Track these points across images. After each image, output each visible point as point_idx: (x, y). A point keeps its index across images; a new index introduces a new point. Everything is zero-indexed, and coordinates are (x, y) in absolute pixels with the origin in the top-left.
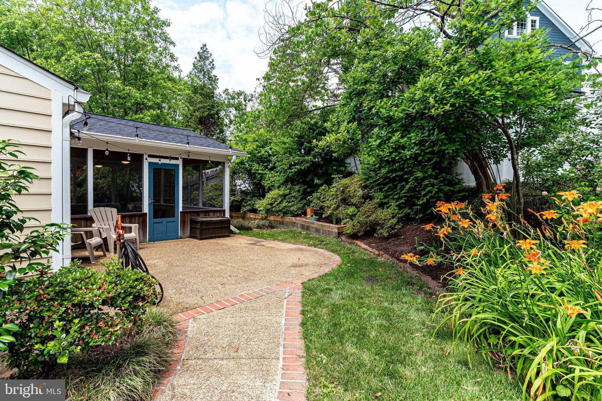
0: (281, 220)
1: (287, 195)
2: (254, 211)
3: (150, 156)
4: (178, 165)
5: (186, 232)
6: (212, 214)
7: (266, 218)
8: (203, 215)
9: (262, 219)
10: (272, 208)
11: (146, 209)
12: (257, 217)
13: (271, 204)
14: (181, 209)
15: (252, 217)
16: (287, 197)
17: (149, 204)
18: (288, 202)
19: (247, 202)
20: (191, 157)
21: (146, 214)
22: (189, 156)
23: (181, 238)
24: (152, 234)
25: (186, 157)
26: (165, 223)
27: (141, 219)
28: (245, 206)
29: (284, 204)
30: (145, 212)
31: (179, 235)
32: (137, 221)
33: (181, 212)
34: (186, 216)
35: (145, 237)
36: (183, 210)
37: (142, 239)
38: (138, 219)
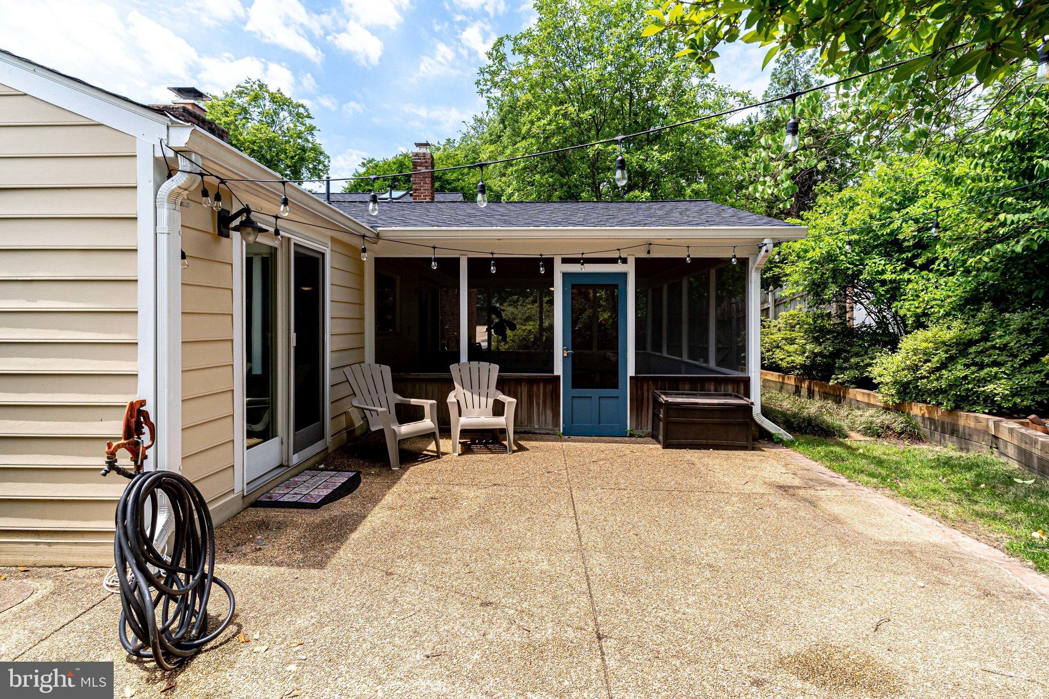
0: (947, 420)
1: (971, 343)
2: (868, 384)
3: (565, 261)
4: (625, 275)
5: (644, 421)
6: (712, 388)
7: (898, 408)
8: (687, 387)
9: (887, 409)
10: (917, 379)
11: (558, 370)
12: (872, 401)
13: (915, 368)
14: (631, 372)
15: (859, 398)
16: (972, 350)
17: (564, 357)
18: (974, 364)
19: (846, 360)
20: (654, 255)
21: (558, 377)
22: (649, 252)
23: (631, 436)
24: (570, 419)
25: (644, 255)
26: (595, 399)
27: (550, 387)
28: (842, 370)
29: (959, 371)
30: (556, 374)
31: (628, 429)
32: (542, 392)
33: (631, 378)
34: (645, 388)
35: (556, 424)
36: (636, 373)
37: (551, 427)
38: (545, 388)
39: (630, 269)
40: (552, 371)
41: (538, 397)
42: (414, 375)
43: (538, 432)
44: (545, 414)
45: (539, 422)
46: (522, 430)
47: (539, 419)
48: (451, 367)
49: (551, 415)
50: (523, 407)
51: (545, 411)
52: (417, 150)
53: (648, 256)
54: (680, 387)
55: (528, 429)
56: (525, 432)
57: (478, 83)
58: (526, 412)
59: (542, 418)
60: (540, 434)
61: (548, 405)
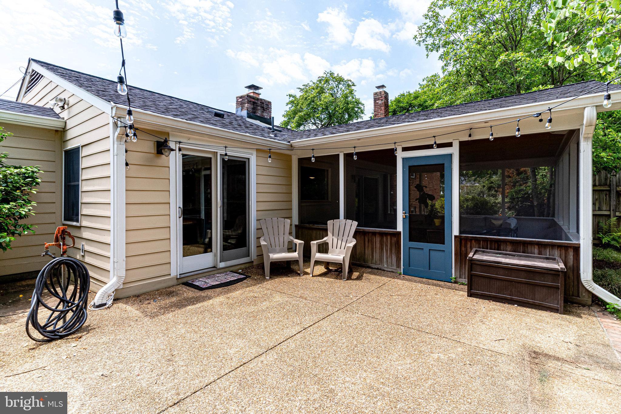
3: (405, 149)
4: (451, 156)
6: (536, 251)
8: (509, 247)
11: (400, 228)
14: (456, 231)
17: (404, 218)
20: (475, 137)
21: (400, 233)
22: (470, 136)
23: (456, 282)
24: (408, 263)
25: (467, 138)
26: (426, 251)
27: (394, 239)
30: (398, 230)
31: (453, 276)
32: (389, 242)
33: (456, 237)
34: (469, 246)
35: (398, 266)
36: (461, 232)
37: (395, 268)
38: (391, 239)
39: (455, 151)
40: (396, 229)
41: (387, 246)
42: (316, 226)
43: (386, 269)
44: (392, 257)
45: (387, 263)
46: (376, 267)
47: (387, 261)
48: (329, 222)
49: (395, 259)
50: (377, 251)
51: (391, 256)
52: (377, 90)
53: (470, 139)
54: (502, 247)
55: (380, 266)
56: (378, 269)
57: (415, 38)
58: (379, 256)
59: (389, 260)
60: (387, 271)
61: (393, 251)
